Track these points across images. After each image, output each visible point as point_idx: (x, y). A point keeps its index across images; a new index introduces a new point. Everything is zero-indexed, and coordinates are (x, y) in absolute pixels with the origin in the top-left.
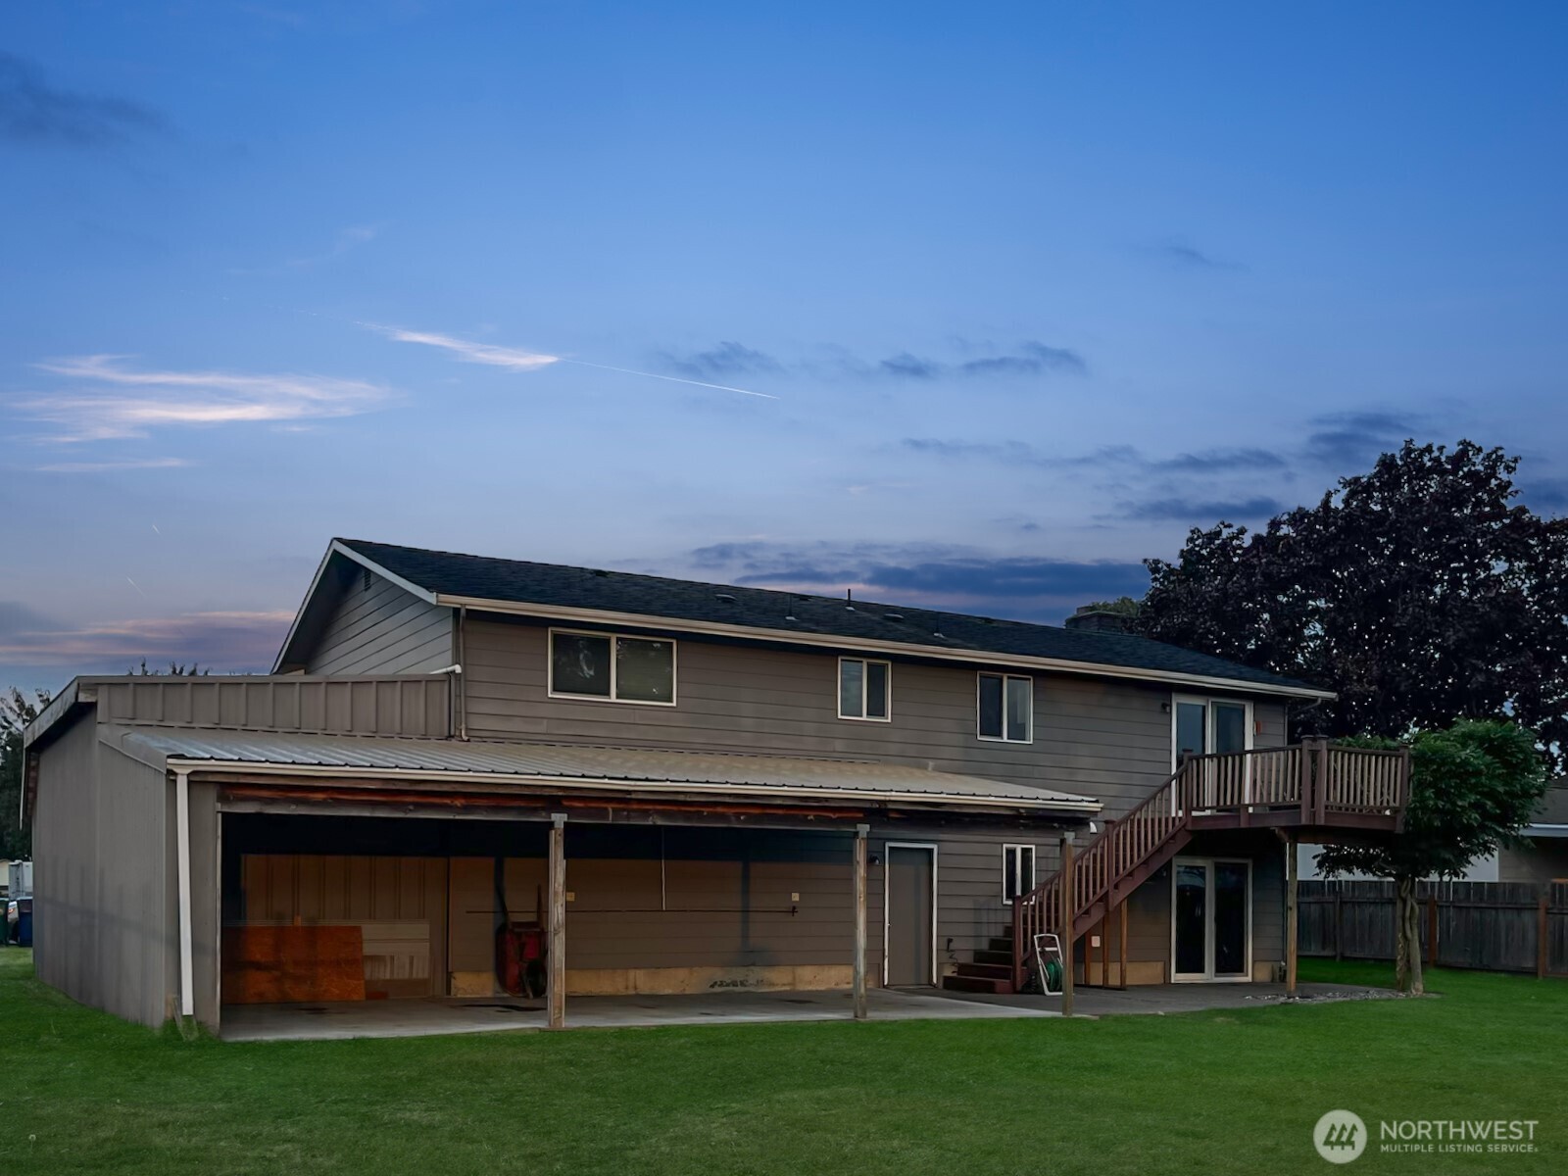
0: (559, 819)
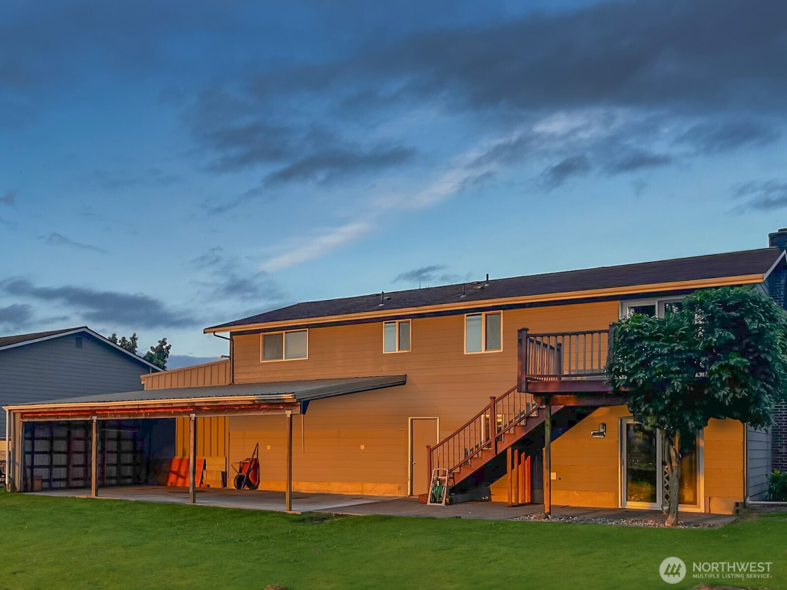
0: (95, 418)
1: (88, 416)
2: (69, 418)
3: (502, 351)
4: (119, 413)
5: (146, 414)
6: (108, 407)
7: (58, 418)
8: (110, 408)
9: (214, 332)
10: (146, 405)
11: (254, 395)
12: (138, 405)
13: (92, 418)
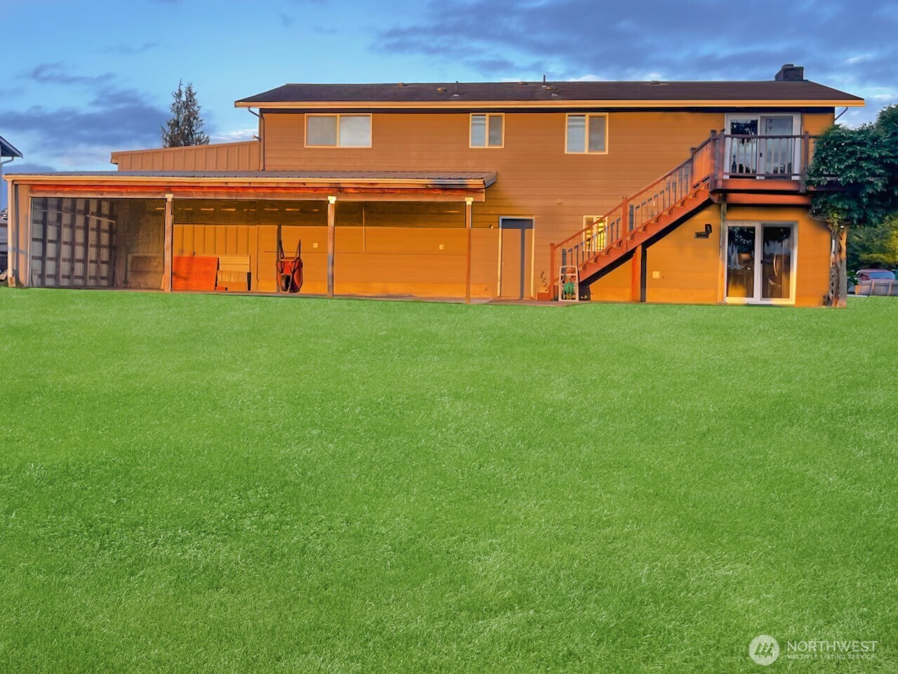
0: (169, 197)
1: (159, 193)
2: (122, 195)
3: (607, 153)
4: (212, 192)
5: (257, 195)
6: (199, 183)
7: (102, 195)
8: (201, 185)
9: (249, 107)
10: (263, 183)
11: (428, 178)
12: (250, 183)
13: (165, 195)
